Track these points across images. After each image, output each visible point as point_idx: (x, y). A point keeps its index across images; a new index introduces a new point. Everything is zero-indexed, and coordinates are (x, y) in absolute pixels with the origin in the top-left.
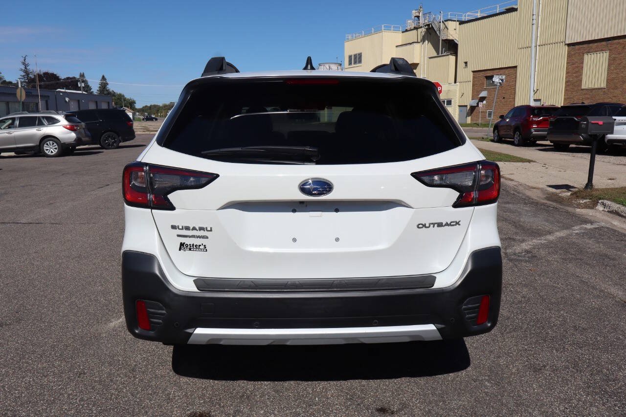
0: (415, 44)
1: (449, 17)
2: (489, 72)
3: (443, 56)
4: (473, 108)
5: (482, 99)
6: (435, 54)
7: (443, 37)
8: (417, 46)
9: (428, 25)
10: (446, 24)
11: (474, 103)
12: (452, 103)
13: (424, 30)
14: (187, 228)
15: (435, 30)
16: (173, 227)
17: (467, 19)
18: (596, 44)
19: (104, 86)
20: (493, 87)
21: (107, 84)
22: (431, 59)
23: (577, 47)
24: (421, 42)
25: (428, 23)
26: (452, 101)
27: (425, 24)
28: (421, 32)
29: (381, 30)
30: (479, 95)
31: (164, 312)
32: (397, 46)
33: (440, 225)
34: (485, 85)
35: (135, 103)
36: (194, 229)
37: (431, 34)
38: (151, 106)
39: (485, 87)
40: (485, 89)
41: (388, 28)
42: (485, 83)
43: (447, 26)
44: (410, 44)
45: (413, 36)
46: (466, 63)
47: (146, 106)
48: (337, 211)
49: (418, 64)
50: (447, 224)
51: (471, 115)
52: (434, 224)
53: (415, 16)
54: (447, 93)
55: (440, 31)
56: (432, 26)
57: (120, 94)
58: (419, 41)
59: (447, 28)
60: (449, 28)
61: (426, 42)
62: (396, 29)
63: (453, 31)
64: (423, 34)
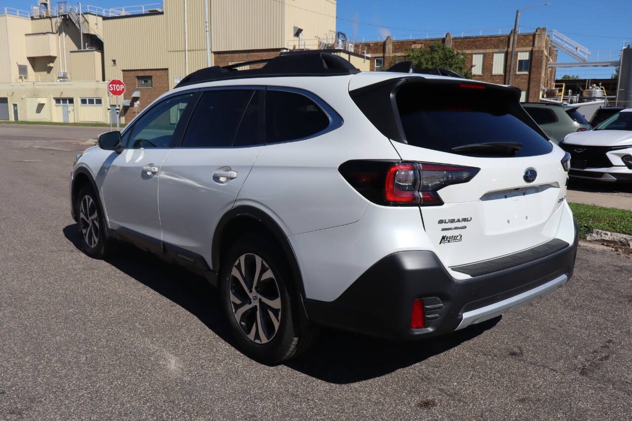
0: (50, 35)
1: (88, 10)
2: (140, 72)
3: (86, 51)
4: (126, 109)
5: (135, 99)
6: (76, 49)
7: (84, 30)
8: (53, 38)
9: (65, 16)
10: (86, 18)
11: (127, 103)
12: (103, 102)
13: (59, 20)
14: (452, 221)
15: (73, 22)
16: (441, 222)
17: (110, 15)
18: (238, 55)
20: (146, 88)
22: (73, 53)
23: (222, 55)
24: (57, 32)
25: (64, 14)
26: (103, 100)
27: (62, 14)
28: (56, 23)
29: (4, 13)
30: (131, 95)
31: (442, 305)
32: (26, 35)
34: (137, 85)
36: (459, 221)
37: (68, 26)
39: (137, 87)
40: (138, 90)
41: (12, 13)
42: (137, 83)
43: (87, 20)
44: (44, 34)
45: (45, 25)
46: (114, 61)
49: (55, 57)
51: (124, 115)
53: (42, 3)
54: (96, 91)
55: (79, 23)
56: (69, 16)
58: (54, 31)
59: (87, 21)
60: (89, 21)
61: (64, 34)
62: (23, 15)
63: (95, 26)
64: (59, 24)
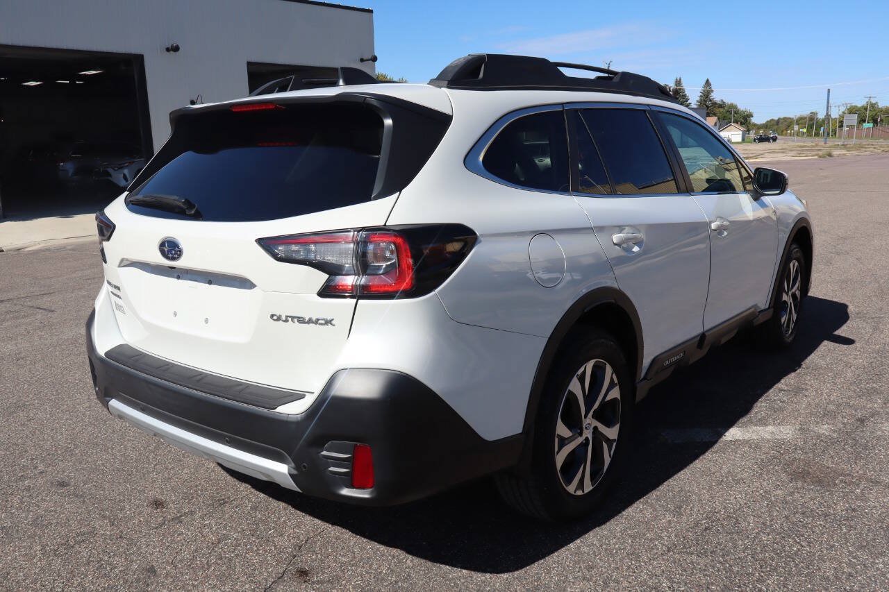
19: (706, 95)
21: (712, 91)
33: (301, 320)
35: (751, 115)
38: (779, 119)
47: (772, 120)
48: (210, 283)
50: (310, 321)
52: (293, 318)
57: (732, 105)
